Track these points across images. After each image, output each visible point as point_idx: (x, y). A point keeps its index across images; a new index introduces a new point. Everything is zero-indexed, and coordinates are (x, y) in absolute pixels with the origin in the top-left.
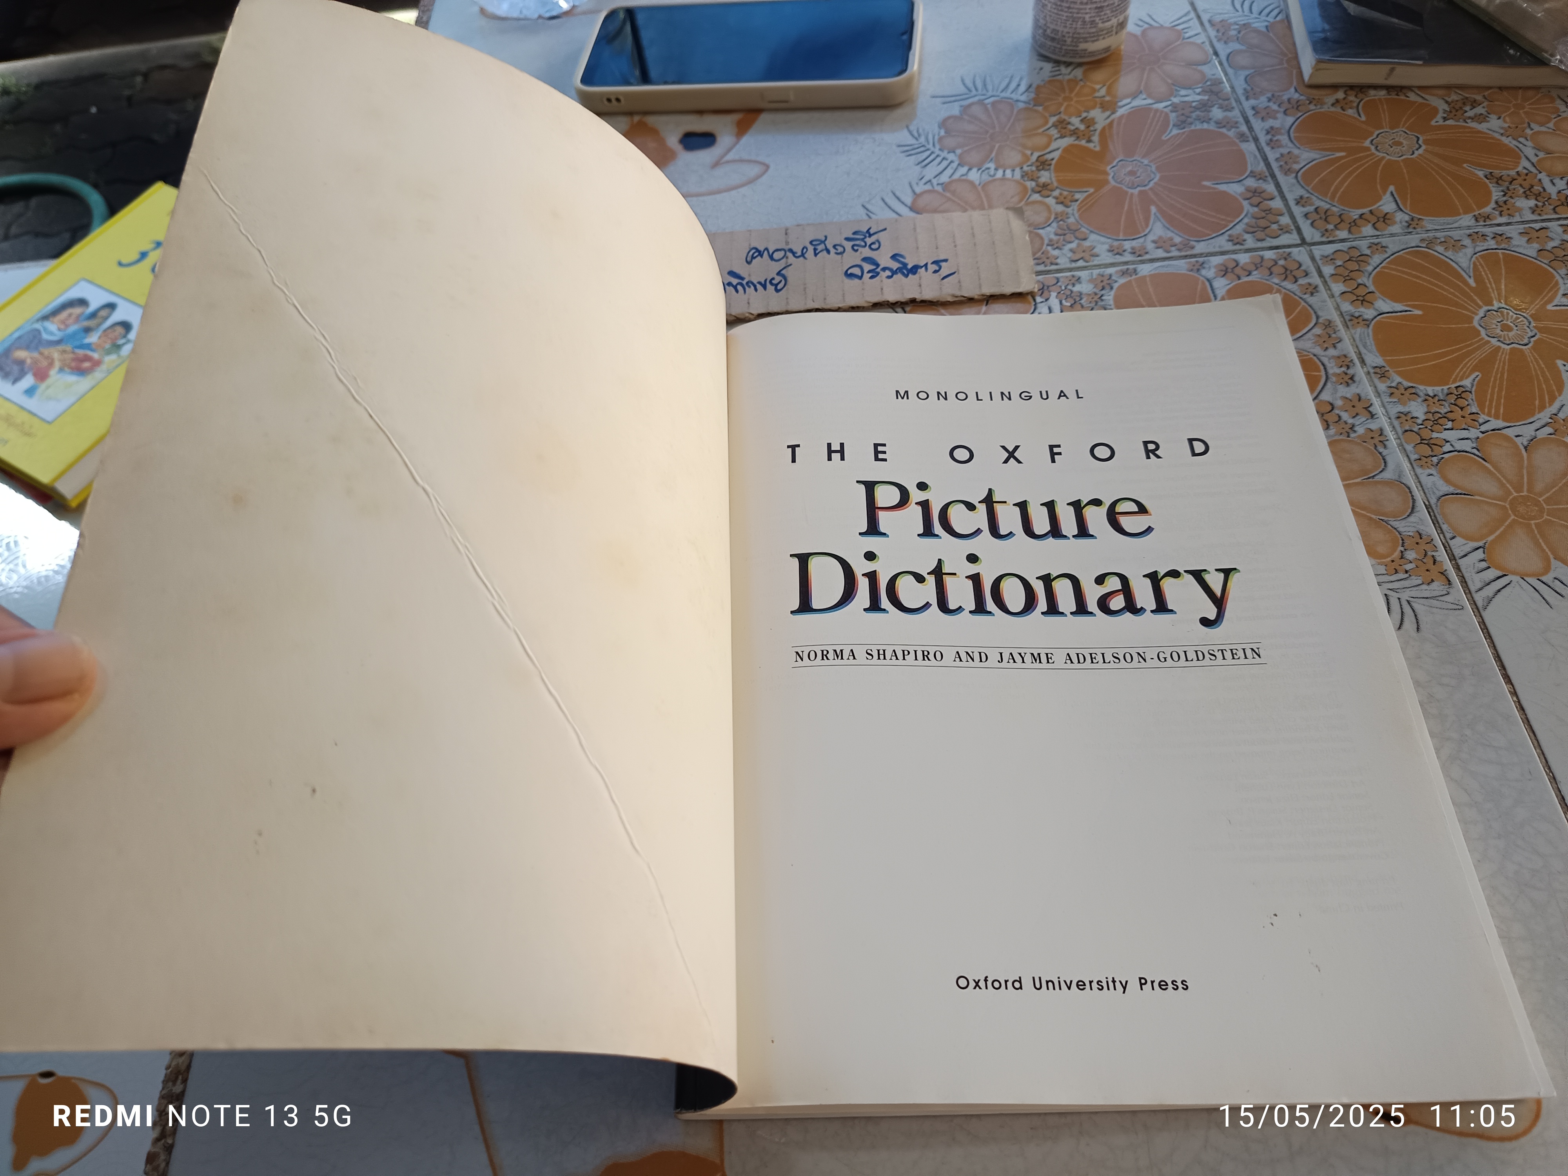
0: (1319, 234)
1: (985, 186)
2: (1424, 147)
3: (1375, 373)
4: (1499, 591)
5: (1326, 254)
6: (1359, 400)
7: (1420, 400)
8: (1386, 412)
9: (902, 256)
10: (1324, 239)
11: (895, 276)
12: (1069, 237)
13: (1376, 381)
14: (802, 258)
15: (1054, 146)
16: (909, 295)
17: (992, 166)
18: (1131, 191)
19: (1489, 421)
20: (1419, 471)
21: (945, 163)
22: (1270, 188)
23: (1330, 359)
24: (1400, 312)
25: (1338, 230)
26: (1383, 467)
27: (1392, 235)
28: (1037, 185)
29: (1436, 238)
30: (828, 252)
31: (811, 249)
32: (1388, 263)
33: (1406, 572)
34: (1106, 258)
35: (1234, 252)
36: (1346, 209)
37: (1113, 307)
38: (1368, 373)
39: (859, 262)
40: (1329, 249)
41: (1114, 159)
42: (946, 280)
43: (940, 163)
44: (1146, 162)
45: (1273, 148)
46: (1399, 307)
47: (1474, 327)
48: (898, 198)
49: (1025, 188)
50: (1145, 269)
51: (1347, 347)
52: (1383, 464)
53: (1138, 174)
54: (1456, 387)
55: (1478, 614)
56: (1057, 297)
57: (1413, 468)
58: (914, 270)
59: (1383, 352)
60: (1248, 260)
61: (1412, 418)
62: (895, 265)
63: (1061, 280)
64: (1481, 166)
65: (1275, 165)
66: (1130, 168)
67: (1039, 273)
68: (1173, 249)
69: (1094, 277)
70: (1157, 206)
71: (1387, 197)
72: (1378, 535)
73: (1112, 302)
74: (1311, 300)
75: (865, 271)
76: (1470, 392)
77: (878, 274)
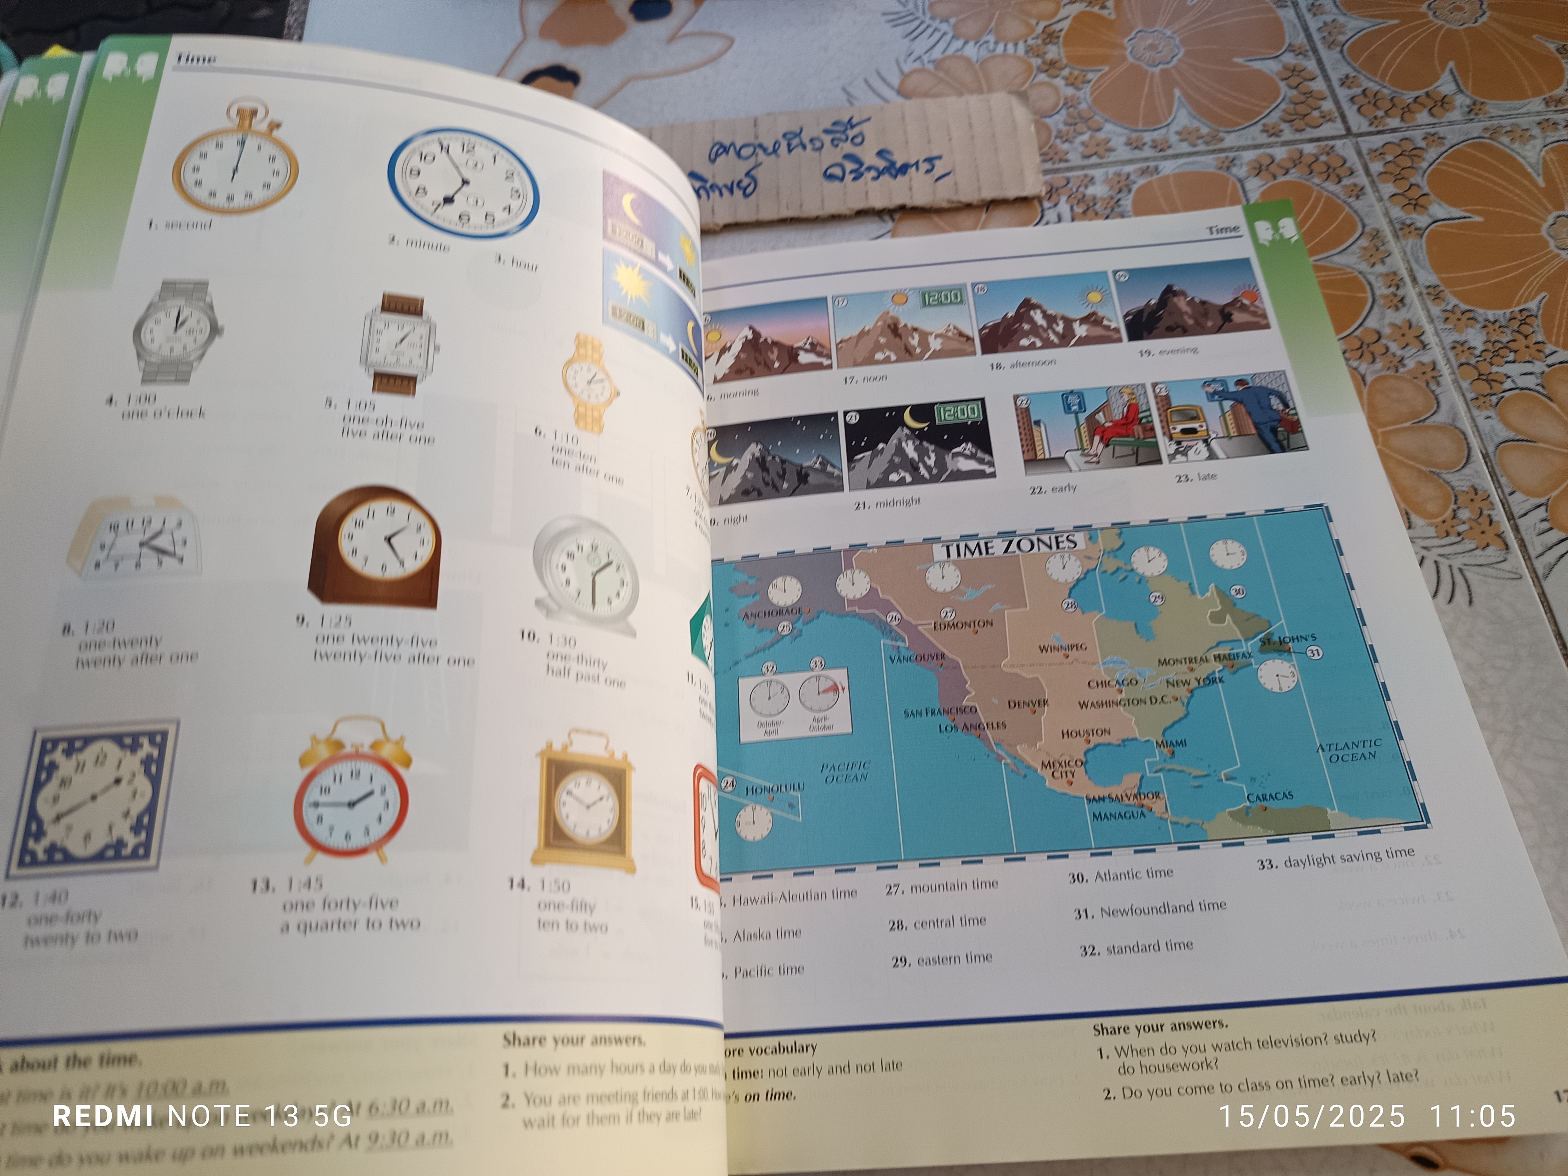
0: (1367, 123)
1: (984, 63)
2: (1488, 14)
3: (1429, 294)
4: (1562, 556)
5: (1375, 147)
6: (1410, 327)
7: (1479, 326)
8: (1440, 341)
9: (889, 152)
10: (1372, 129)
11: (881, 178)
12: (1081, 127)
13: (1429, 303)
14: (773, 156)
15: (1063, 13)
16: (897, 201)
17: (991, 38)
18: (1151, 70)
19: (1556, 352)
20: (1476, 412)
21: (937, 36)
22: (1311, 65)
23: (1377, 277)
24: (1459, 218)
25: (1389, 116)
26: (1435, 408)
27: (1451, 123)
28: (1044, 63)
29: (1501, 127)
30: (804, 147)
31: (784, 144)
32: (1445, 158)
33: (1459, 534)
34: (1123, 153)
35: (1269, 145)
36: (1399, 90)
37: (1131, 213)
38: (1420, 294)
39: (839, 159)
40: (1378, 141)
41: (1132, 29)
42: (940, 182)
43: (931, 36)
44: (1169, 33)
45: (1315, 15)
46: (1456, 212)
47: (1542, 237)
48: (884, 80)
49: (1030, 67)
50: (1168, 167)
51: (1397, 262)
52: (1436, 406)
53: (1160, 49)
54: (1521, 311)
55: (1538, 585)
56: (1067, 201)
57: (1469, 409)
58: (904, 169)
59: (1437, 268)
60: (1285, 156)
61: (1469, 348)
62: (881, 164)
63: (1072, 181)
64: (1551, 36)
65: (1316, 36)
66: (1150, 41)
67: (1046, 172)
68: (1200, 141)
69: (1110, 176)
70: (1182, 89)
71: (1446, 76)
72: (1428, 491)
73: (1129, 208)
74: (1358, 204)
75: (848, 171)
76: (1536, 317)
77: (862, 175)
